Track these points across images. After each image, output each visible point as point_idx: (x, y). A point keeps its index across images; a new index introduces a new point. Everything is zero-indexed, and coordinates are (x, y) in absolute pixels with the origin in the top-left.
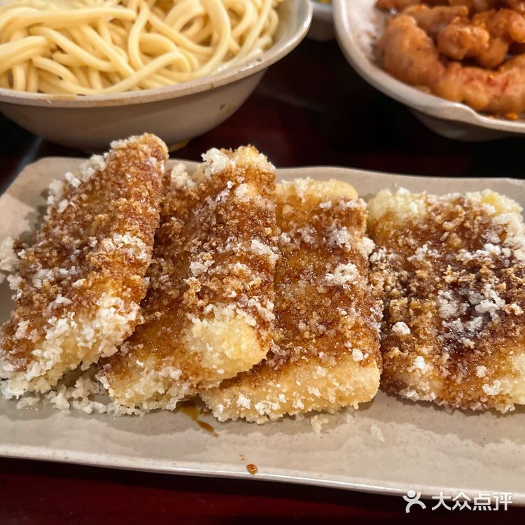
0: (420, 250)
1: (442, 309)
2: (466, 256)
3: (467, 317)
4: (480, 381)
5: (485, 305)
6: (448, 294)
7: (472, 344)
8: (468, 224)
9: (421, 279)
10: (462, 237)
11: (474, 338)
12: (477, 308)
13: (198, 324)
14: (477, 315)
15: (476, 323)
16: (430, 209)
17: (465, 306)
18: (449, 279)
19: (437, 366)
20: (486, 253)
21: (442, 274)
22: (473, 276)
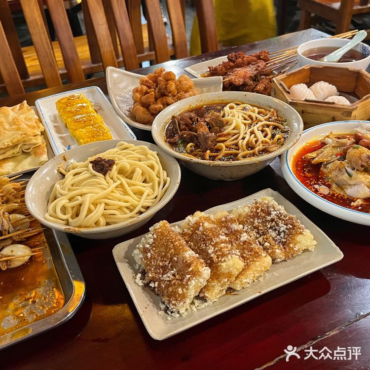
0: (255, 222)
1: (272, 235)
2: (269, 218)
3: (279, 234)
4: (292, 248)
5: (282, 229)
6: (271, 230)
7: (285, 240)
8: (263, 209)
9: (261, 230)
10: (264, 213)
11: (284, 239)
12: (280, 231)
13: (224, 265)
14: (281, 233)
15: (282, 235)
16: (250, 208)
17: (277, 232)
18: (269, 226)
19: (281, 250)
20: (274, 215)
21: (266, 226)
22: (274, 223)
